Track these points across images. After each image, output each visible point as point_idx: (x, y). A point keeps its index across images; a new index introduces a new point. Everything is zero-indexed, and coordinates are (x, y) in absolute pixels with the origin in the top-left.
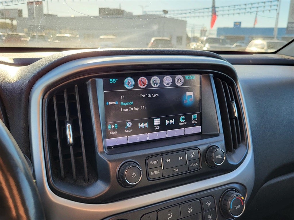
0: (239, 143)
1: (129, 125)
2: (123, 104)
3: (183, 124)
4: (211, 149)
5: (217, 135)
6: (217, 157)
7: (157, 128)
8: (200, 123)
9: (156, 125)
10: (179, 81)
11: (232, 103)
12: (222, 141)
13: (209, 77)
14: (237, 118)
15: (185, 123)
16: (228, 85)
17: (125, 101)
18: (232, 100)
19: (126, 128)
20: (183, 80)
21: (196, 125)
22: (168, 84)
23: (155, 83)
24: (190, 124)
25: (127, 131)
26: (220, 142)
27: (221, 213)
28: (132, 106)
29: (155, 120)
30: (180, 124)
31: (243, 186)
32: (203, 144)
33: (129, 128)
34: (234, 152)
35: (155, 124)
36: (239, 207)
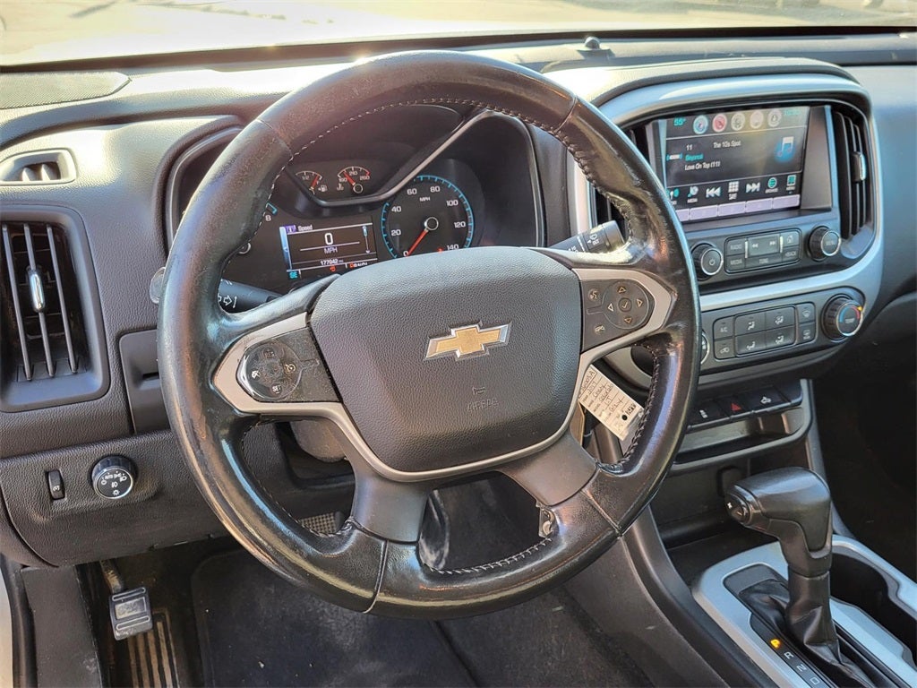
0: (861, 225)
1: (694, 191)
2: (688, 158)
3: (773, 191)
4: (819, 232)
5: (828, 210)
6: (828, 244)
7: (732, 197)
8: (799, 189)
9: (732, 193)
10: (774, 119)
11: (856, 156)
12: (836, 219)
13: (824, 110)
14: (862, 181)
15: (776, 190)
16: (854, 123)
17: (692, 153)
18: (858, 150)
19: (689, 196)
20: (780, 118)
21: (794, 193)
22: (756, 124)
23: (737, 124)
24: (783, 192)
25: (689, 201)
26: (833, 221)
27: (822, 329)
28: (701, 162)
29: (730, 184)
30: (767, 191)
31: (859, 294)
32: (807, 224)
33: (693, 197)
34: (851, 240)
35: (730, 191)
36: (852, 320)
